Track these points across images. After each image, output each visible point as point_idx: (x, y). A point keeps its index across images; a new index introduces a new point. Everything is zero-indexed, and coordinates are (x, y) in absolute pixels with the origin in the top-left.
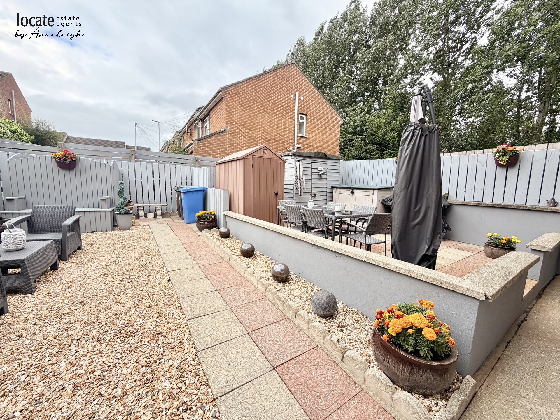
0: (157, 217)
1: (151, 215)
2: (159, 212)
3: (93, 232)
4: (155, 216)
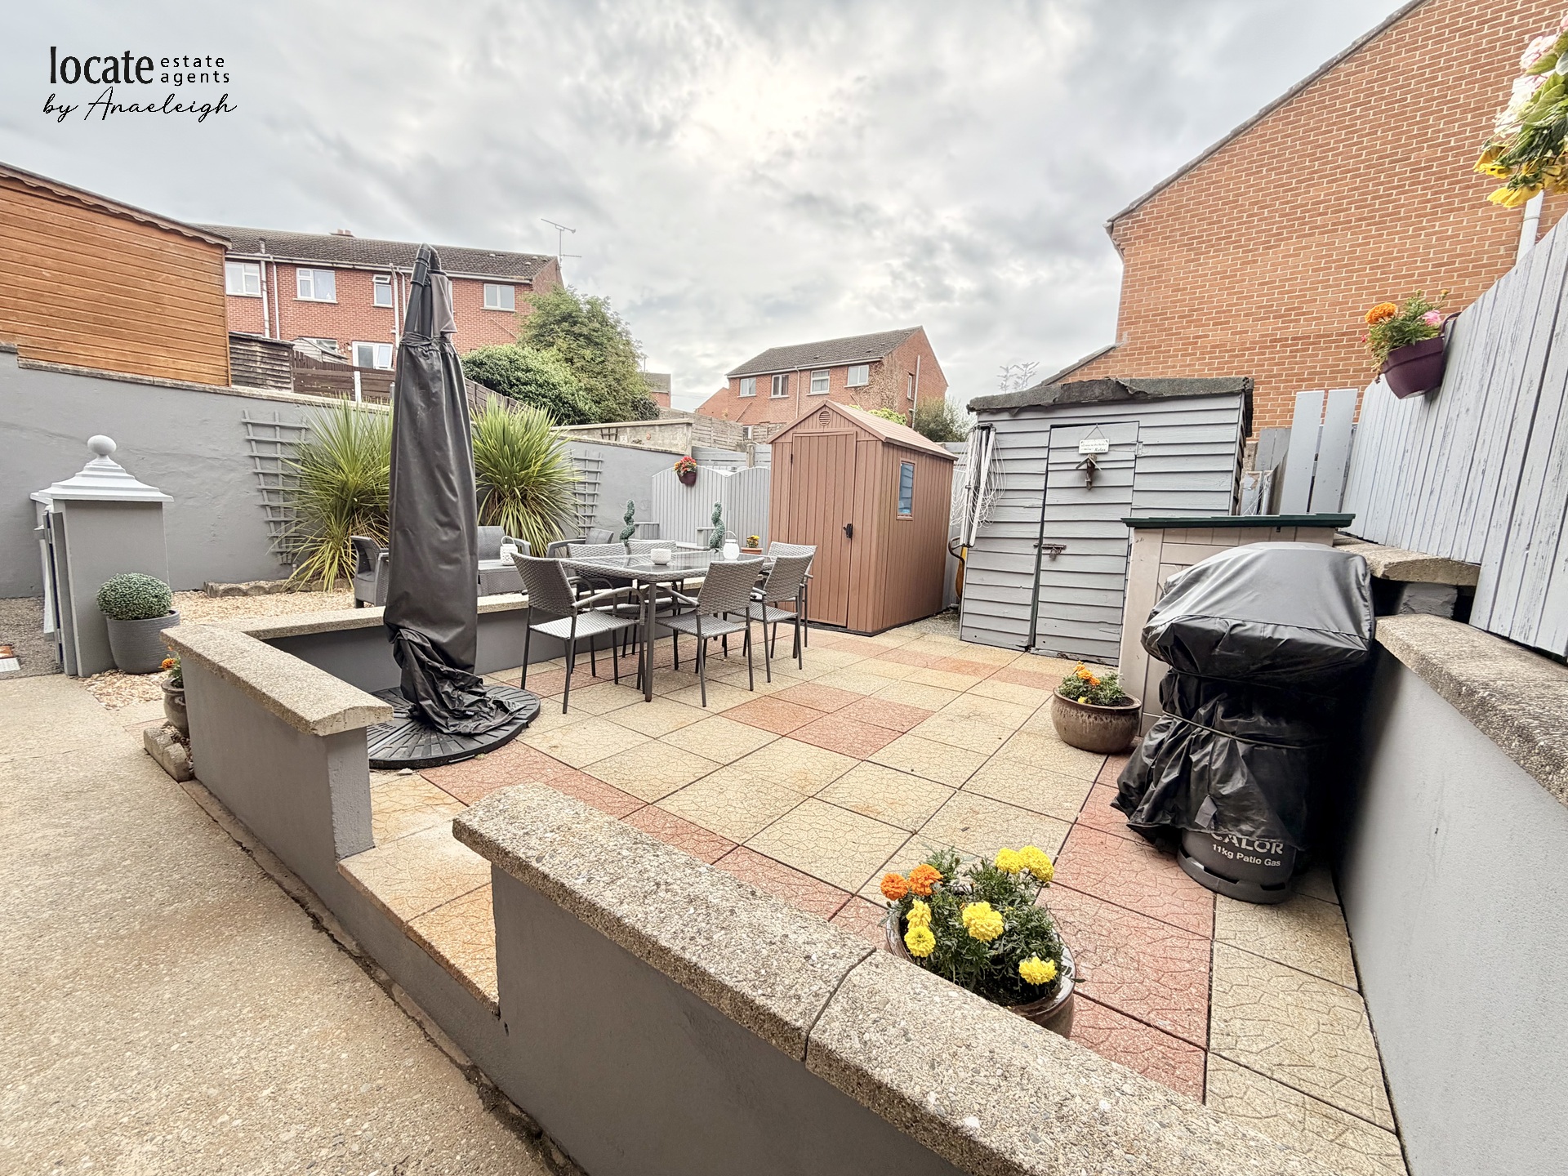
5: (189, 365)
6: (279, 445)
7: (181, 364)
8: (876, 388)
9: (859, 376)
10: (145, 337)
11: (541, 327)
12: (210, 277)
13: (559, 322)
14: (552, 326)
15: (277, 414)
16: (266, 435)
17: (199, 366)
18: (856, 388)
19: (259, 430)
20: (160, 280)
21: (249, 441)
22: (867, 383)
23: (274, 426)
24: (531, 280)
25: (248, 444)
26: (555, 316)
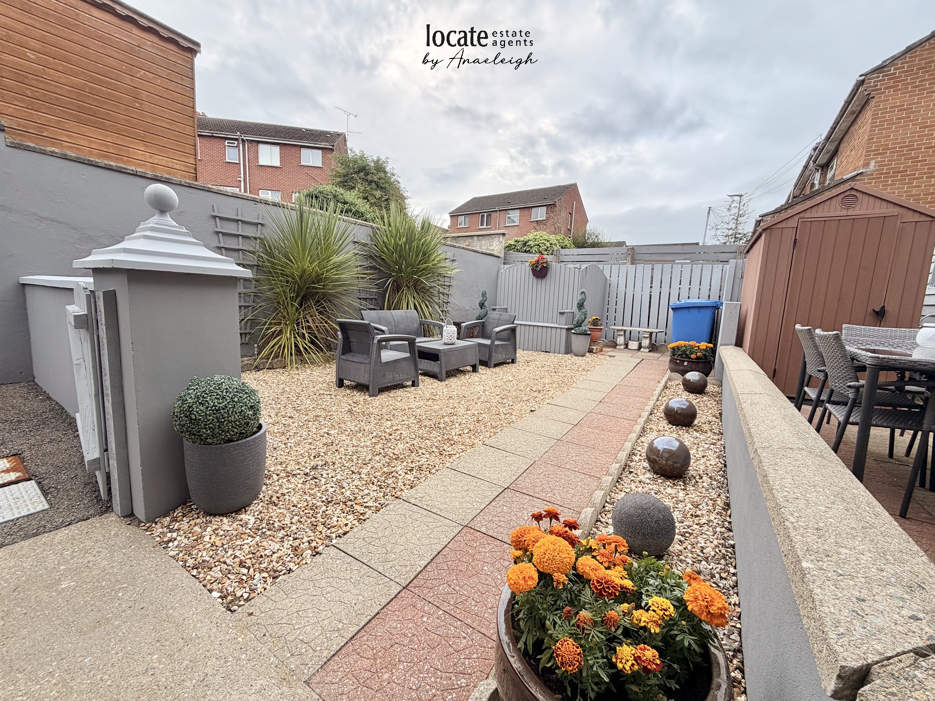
0: (642, 350)
1: (633, 345)
2: (646, 342)
3: (546, 352)
4: (640, 347)
5: (164, 161)
6: (240, 238)
7: (156, 159)
8: (551, 221)
9: (540, 214)
10: (125, 131)
11: (345, 176)
12: (182, 79)
13: (358, 173)
14: (353, 175)
15: (240, 210)
16: (231, 228)
17: (172, 163)
18: (537, 221)
19: (226, 223)
20: (138, 76)
21: (217, 233)
22: (544, 218)
23: (237, 221)
24: (333, 146)
25: (216, 237)
26: (354, 169)
